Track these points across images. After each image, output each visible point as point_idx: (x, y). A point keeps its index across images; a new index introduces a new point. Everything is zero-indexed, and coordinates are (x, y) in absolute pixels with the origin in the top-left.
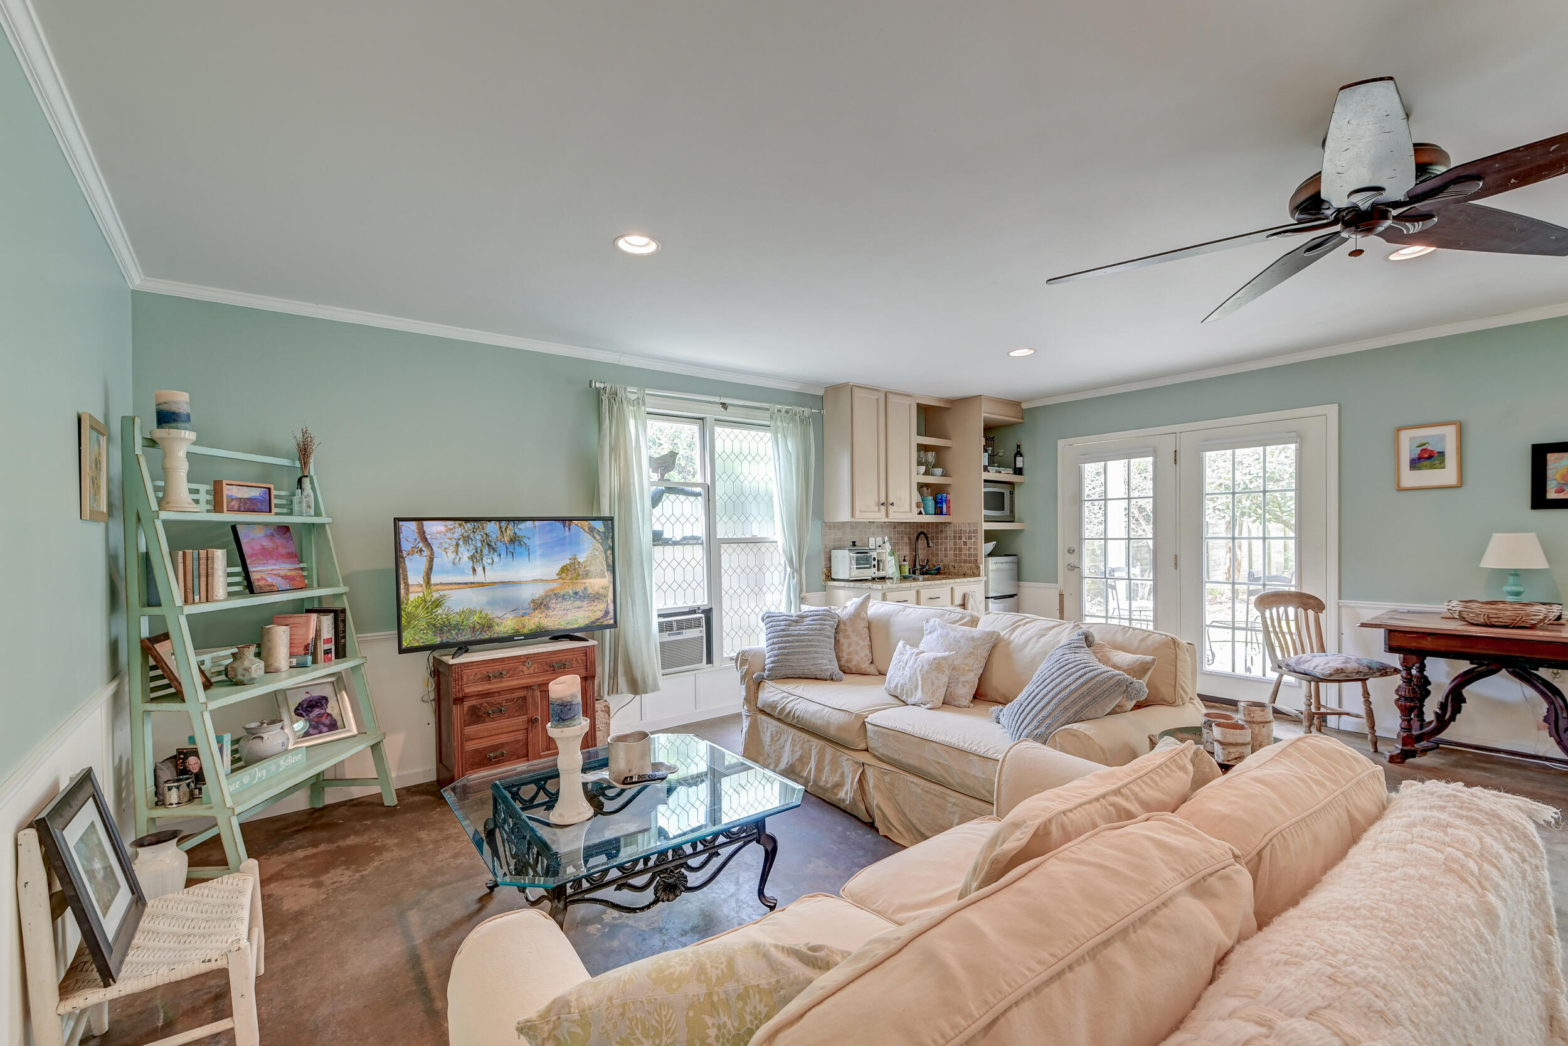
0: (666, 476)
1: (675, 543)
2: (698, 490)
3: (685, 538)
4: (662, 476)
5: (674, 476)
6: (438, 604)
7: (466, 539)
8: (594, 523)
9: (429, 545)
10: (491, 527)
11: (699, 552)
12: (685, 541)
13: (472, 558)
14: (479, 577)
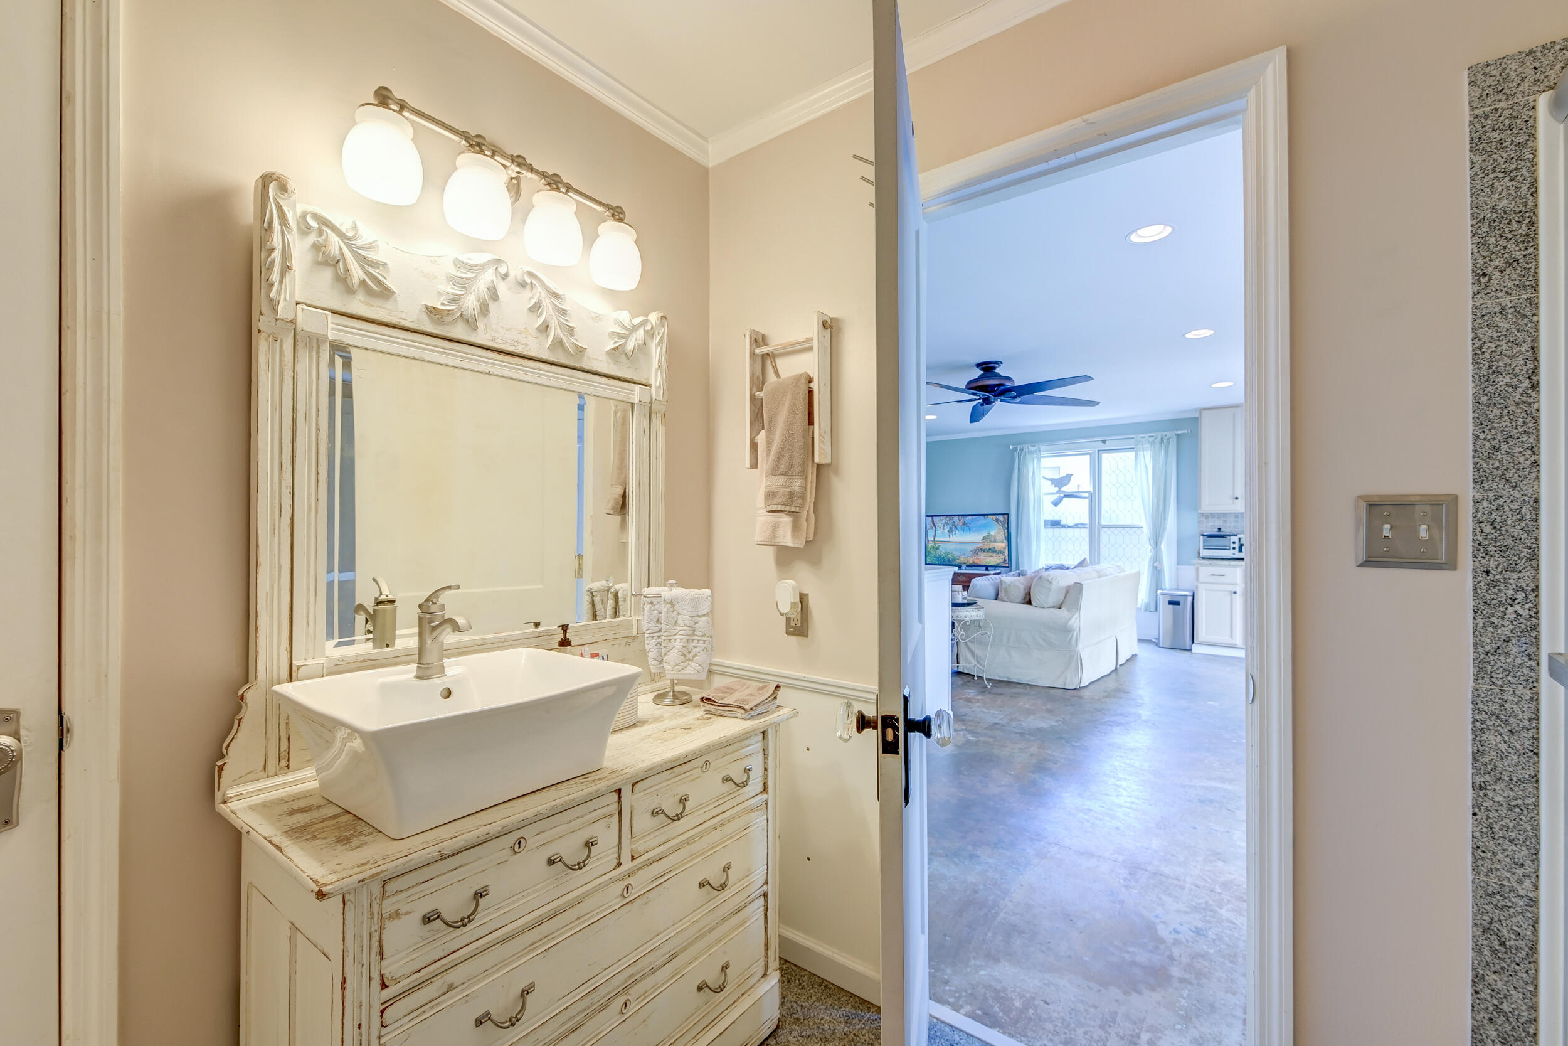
0: (1063, 489)
1: (1069, 527)
2: (1087, 495)
3: (1076, 525)
4: (1060, 489)
5: (1067, 489)
6: (937, 548)
7: (947, 524)
8: (998, 517)
9: (935, 526)
10: (956, 518)
11: (1085, 533)
12: (1076, 526)
13: (949, 531)
14: (951, 539)
